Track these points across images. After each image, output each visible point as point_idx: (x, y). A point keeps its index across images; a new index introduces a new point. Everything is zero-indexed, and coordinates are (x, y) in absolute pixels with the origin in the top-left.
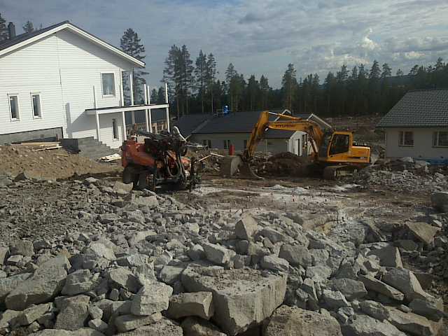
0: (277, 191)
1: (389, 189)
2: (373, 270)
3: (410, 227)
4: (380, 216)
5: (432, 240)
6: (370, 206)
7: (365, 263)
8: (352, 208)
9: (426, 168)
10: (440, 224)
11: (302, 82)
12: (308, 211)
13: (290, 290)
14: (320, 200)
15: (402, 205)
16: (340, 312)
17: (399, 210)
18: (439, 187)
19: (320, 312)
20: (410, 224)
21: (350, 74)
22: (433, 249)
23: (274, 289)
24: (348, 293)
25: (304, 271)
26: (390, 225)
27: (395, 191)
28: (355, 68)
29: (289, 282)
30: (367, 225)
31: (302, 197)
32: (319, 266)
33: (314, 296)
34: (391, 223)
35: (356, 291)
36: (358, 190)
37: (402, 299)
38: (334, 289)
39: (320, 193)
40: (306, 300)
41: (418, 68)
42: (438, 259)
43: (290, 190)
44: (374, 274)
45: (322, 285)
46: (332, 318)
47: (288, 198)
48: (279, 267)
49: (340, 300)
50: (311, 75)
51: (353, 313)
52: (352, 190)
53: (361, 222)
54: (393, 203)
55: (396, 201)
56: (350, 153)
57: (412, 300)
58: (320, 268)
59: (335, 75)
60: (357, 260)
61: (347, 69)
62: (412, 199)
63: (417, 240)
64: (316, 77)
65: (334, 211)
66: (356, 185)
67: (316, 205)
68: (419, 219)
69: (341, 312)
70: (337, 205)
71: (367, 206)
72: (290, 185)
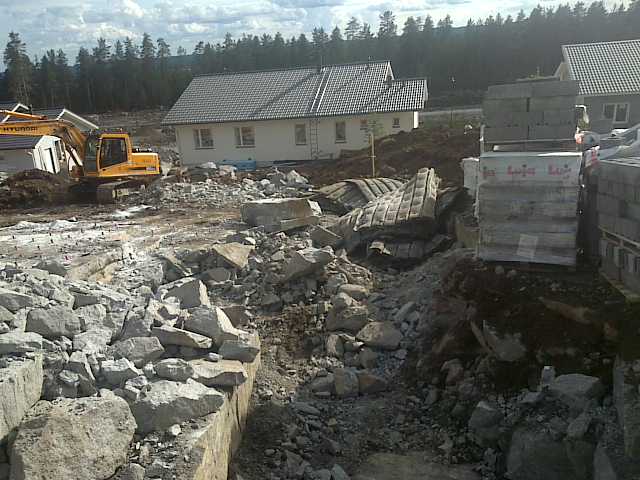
0: (22, 231)
1: (189, 206)
2: (172, 317)
3: (219, 252)
4: (180, 243)
5: (246, 263)
6: (167, 232)
7: (159, 311)
8: (142, 238)
9: (233, 174)
10: (253, 241)
11: (40, 61)
12: (77, 254)
13: (51, 377)
14: (94, 234)
15: (208, 224)
16: (127, 387)
17: (204, 232)
18: (249, 196)
19: (99, 396)
20: (219, 248)
21: (113, 51)
22: (248, 274)
23: (21, 381)
24: (137, 358)
25: (69, 343)
26: (194, 253)
27: (198, 208)
28: (118, 42)
29: (47, 365)
30: (164, 258)
31: (65, 235)
32: (93, 330)
33: (88, 375)
34: (195, 250)
35: (149, 351)
36: (149, 213)
37: (209, 345)
38: (117, 357)
39: (93, 225)
40: (76, 384)
41: (204, 45)
42: (254, 284)
43: (45, 227)
44: (174, 322)
45: (100, 356)
46: (116, 398)
47: (42, 240)
48: (27, 347)
49: (126, 370)
50: (52, 51)
51: (145, 382)
52: (141, 214)
53: (157, 256)
54: (197, 224)
55: (199, 221)
56: (130, 163)
57: (222, 343)
58: (95, 332)
59: (91, 53)
60: (148, 309)
61: (107, 44)
62: (219, 215)
63: (229, 265)
64: (61, 54)
65: (116, 246)
66: (145, 207)
67: (89, 242)
68: (230, 239)
69: (129, 386)
70: (120, 238)
71: (162, 233)
72: (44, 219)
